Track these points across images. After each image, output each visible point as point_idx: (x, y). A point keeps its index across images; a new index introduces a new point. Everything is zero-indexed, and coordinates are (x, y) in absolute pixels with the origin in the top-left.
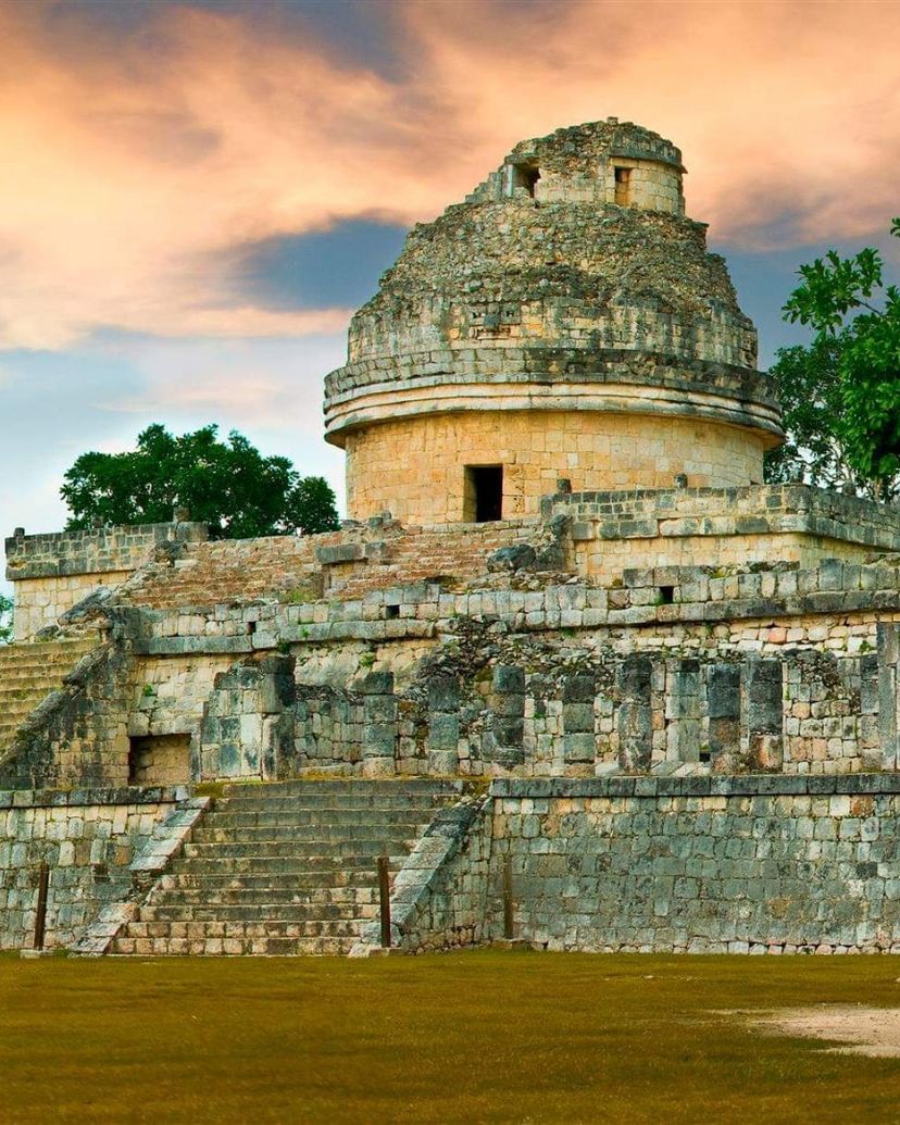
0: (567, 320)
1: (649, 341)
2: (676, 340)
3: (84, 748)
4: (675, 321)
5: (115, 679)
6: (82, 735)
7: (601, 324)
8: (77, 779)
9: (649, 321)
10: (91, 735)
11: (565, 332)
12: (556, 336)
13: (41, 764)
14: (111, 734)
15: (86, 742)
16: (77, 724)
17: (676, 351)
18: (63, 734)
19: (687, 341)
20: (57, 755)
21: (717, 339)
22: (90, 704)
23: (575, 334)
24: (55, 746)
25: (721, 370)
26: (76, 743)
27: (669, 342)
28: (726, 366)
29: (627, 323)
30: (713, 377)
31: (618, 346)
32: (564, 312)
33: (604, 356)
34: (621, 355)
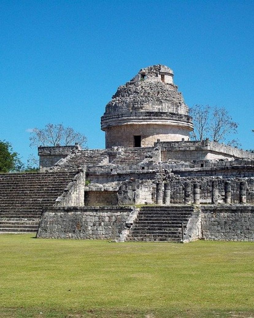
0: (154, 106)
1: (170, 110)
2: (175, 110)
3: (77, 194)
4: (175, 106)
5: (82, 180)
6: (76, 191)
7: (160, 107)
8: (75, 200)
9: (170, 106)
10: (78, 191)
11: (153, 108)
12: (152, 109)
13: (69, 197)
14: (81, 191)
15: (77, 192)
16: (76, 189)
17: (175, 112)
18: (73, 191)
19: (177, 110)
20: (72, 195)
21: (182, 110)
22: (78, 185)
23: (155, 109)
24: (72, 193)
25: (183, 116)
26: (75, 193)
27: (173, 110)
28: (184, 115)
29: (165, 106)
30: (182, 117)
31: (164, 111)
32: (153, 104)
33: (162, 113)
34: (164, 113)
